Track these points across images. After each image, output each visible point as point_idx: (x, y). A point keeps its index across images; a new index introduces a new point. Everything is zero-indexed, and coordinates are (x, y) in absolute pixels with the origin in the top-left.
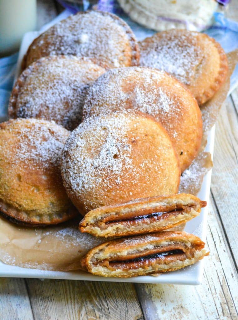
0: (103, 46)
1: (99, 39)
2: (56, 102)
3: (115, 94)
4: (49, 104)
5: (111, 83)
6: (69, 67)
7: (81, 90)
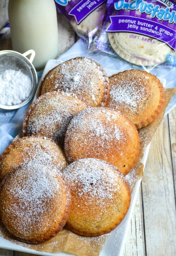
0: (87, 85)
1: (85, 80)
2: (51, 124)
3: (87, 127)
4: (47, 125)
5: (86, 119)
6: (62, 102)
7: (67, 117)
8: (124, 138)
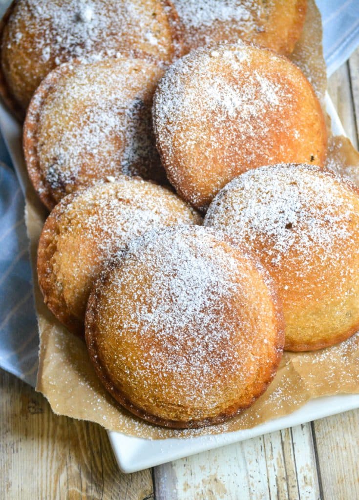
0: (121, 17)
1: (111, 8)
2: (100, 142)
3: (201, 105)
4: (92, 149)
5: (189, 90)
6: (98, 79)
7: (130, 110)
8: (287, 95)
